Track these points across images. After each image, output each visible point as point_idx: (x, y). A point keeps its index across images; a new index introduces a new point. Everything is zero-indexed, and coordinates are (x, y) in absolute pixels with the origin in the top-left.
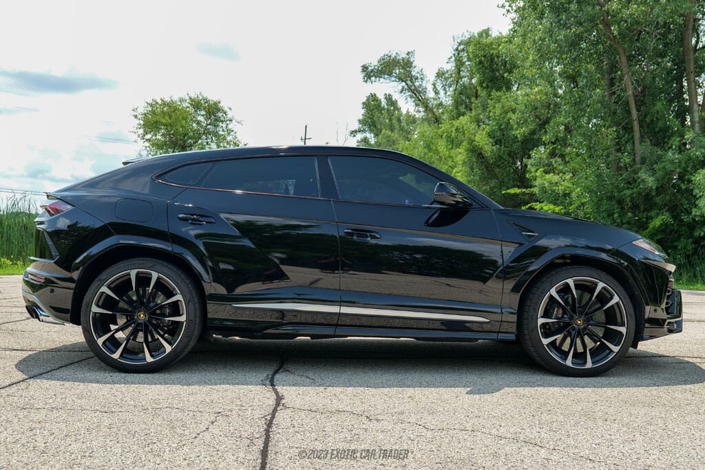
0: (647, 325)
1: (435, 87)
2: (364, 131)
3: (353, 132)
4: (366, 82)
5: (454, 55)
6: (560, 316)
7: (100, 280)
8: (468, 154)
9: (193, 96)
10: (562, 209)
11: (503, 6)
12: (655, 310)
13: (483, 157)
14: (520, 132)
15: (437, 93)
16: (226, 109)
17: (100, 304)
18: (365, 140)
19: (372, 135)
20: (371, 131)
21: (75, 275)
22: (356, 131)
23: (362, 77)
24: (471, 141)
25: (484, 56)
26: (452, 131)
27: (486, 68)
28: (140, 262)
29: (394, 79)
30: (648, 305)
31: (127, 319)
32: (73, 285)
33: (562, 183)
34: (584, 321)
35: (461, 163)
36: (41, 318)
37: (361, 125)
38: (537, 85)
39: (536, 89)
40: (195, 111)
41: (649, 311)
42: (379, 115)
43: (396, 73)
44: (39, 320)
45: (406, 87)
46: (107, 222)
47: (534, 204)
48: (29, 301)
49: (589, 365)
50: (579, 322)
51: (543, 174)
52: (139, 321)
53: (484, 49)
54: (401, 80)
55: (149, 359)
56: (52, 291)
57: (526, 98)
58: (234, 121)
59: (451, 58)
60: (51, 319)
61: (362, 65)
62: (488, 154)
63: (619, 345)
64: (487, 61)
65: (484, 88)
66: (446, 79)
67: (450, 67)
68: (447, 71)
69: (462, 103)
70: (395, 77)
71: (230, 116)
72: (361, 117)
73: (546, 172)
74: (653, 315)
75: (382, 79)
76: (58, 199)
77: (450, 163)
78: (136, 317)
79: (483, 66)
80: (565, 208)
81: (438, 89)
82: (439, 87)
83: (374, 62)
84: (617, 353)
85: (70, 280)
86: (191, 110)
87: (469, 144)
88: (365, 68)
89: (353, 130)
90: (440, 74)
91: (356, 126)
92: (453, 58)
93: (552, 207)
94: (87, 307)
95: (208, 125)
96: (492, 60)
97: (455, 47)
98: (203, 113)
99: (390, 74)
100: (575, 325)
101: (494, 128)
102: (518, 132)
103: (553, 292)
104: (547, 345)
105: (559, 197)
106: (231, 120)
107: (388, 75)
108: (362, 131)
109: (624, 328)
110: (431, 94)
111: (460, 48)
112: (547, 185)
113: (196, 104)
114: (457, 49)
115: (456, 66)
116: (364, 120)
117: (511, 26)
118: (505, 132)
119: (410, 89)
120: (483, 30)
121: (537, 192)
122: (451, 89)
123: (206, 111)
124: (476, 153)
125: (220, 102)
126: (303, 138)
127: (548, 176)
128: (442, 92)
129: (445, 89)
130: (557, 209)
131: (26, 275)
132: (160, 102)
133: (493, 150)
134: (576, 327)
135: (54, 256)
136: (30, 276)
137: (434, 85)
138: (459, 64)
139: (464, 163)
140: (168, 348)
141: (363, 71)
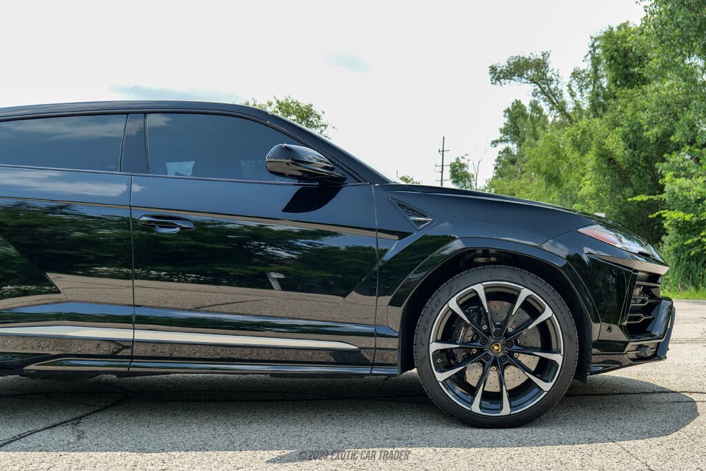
0: (594, 351)
1: (570, 89)
2: (506, 141)
3: (494, 142)
4: (495, 84)
5: (590, 52)
6: (469, 339)
8: (597, 159)
10: (693, 217)
12: (609, 329)
13: (615, 163)
14: (652, 133)
15: (573, 95)
18: (507, 150)
19: (515, 145)
20: (513, 141)
22: (497, 142)
23: (490, 79)
24: (600, 145)
26: (578, 135)
27: (620, 64)
29: (524, 80)
30: (597, 321)
33: (694, 188)
34: (503, 345)
35: (590, 169)
37: (502, 135)
38: (668, 79)
39: (667, 84)
41: (599, 331)
42: (523, 123)
43: (527, 75)
45: (539, 90)
47: (662, 212)
49: (506, 410)
50: (496, 348)
51: (674, 179)
53: (616, 43)
54: (532, 81)
57: (656, 93)
58: (329, 127)
59: (587, 55)
62: (620, 160)
63: (551, 381)
65: (619, 86)
66: (582, 79)
67: (586, 66)
69: (600, 104)
70: (527, 79)
71: (323, 121)
72: (503, 126)
73: (677, 176)
74: (606, 336)
75: (512, 81)
77: (581, 171)
80: (697, 216)
81: (574, 91)
82: (575, 88)
83: (502, 63)
84: (548, 392)
87: (598, 148)
88: (493, 69)
89: (494, 140)
90: (575, 74)
91: (498, 136)
92: (590, 56)
93: (681, 214)
96: (626, 55)
97: (591, 44)
99: (521, 76)
100: (489, 353)
101: (626, 130)
102: (650, 133)
103: (453, 304)
104: (443, 382)
105: (691, 203)
106: (325, 126)
108: (504, 141)
109: (559, 355)
110: (567, 97)
111: (596, 44)
112: (677, 190)
114: (593, 46)
115: (593, 65)
116: (505, 129)
117: (644, 14)
118: (638, 134)
119: (543, 92)
120: (622, 24)
121: (667, 199)
122: (588, 90)
124: (608, 159)
126: (441, 150)
127: (678, 181)
128: (578, 94)
129: (581, 91)
130: (688, 217)
133: (625, 154)
134: (491, 354)
137: (569, 86)
138: (596, 62)
139: (594, 169)
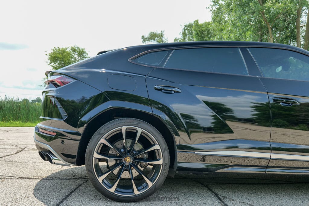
7: (99, 134)
9: (73, 46)
11: (209, 8)
16: (87, 52)
17: (99, 152)
21: (81, 130)
25: (199, 31)
28: (128, 121)
31: (117, 162)
32: (79, 138)
36: (53, 161)
40: (74, 53)
44: (51, 162)
46: (103, 91)
48: (41, 148)
52: (126, 164)
55: (137, 192)
56: (63, 142)
60: (61, 162)
61: (142, 36)
64: (200, 33)
68: (179, 39)
76: (62, 74)
78: (123, 161)
79: (198, 35)
85: (77, 134)
86: (72, 53)
94: (91, 154)
95: (79, 59)
98: (77, 54)
107: (153, 40)
113: (74, 50)
123: (78, 53)
125: (84, 49)
131: (37, 129)
132: (57, 49)
135: (63, 116)
136: (40, 130)
140: (150, 184)
141: (142, 38)
